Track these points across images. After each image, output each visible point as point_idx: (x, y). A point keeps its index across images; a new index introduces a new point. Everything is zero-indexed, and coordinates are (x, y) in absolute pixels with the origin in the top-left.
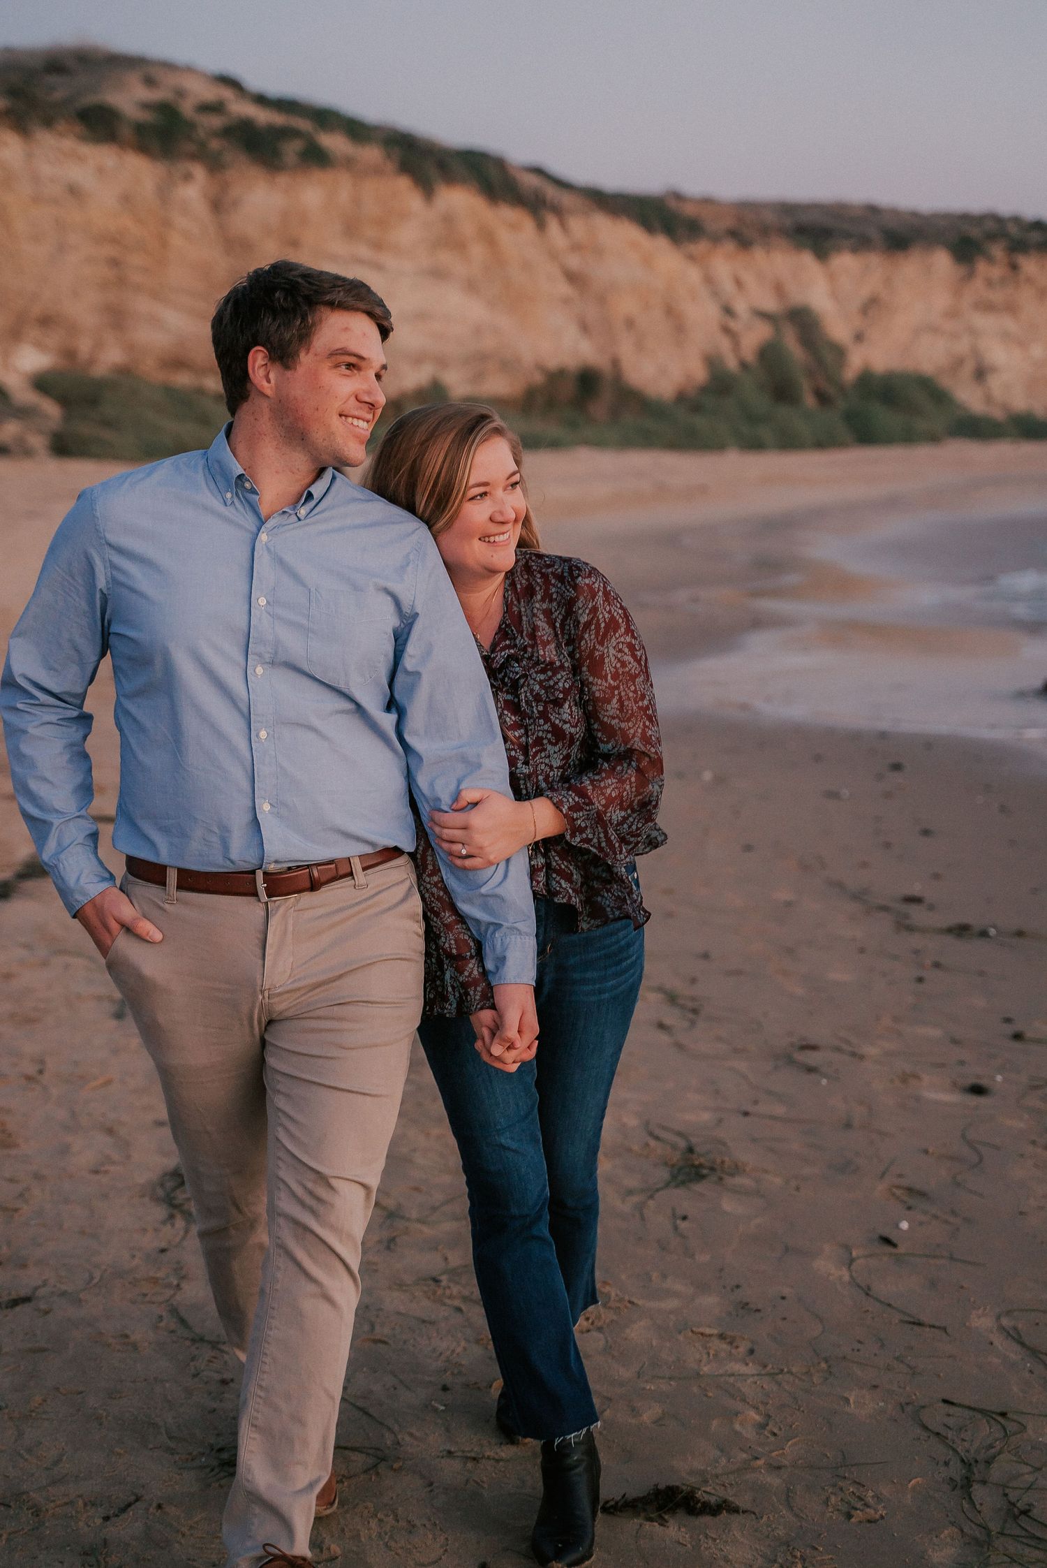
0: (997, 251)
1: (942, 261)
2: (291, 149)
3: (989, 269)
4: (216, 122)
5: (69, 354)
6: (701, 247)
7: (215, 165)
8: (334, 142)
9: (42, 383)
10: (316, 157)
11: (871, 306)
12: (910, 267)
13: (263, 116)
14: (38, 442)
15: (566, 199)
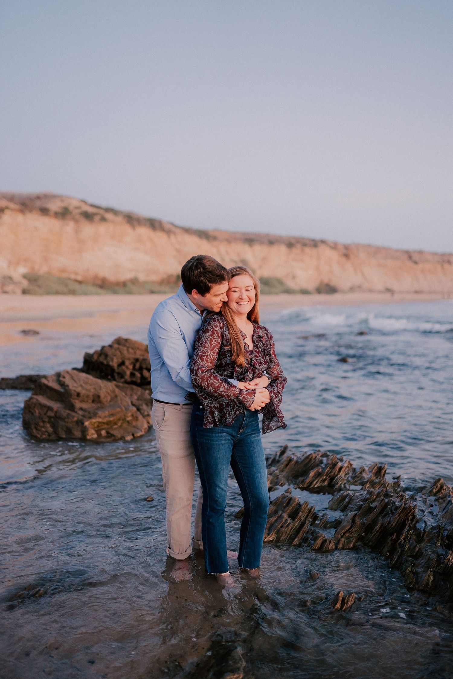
0: (299, 246)
1: (283, 249)
2: (97, 218)
3: (296, 251)
4: (78, 211)
5: (33, 269)
6: (216, 243)
7: (76, 221)
8: (109, 216)
9: (25, 276)
10: (103, 219)
11: (264, 260)
12: (275, 249)
13: (90, 210)
14: (19, 291)
15: (177, 231)
